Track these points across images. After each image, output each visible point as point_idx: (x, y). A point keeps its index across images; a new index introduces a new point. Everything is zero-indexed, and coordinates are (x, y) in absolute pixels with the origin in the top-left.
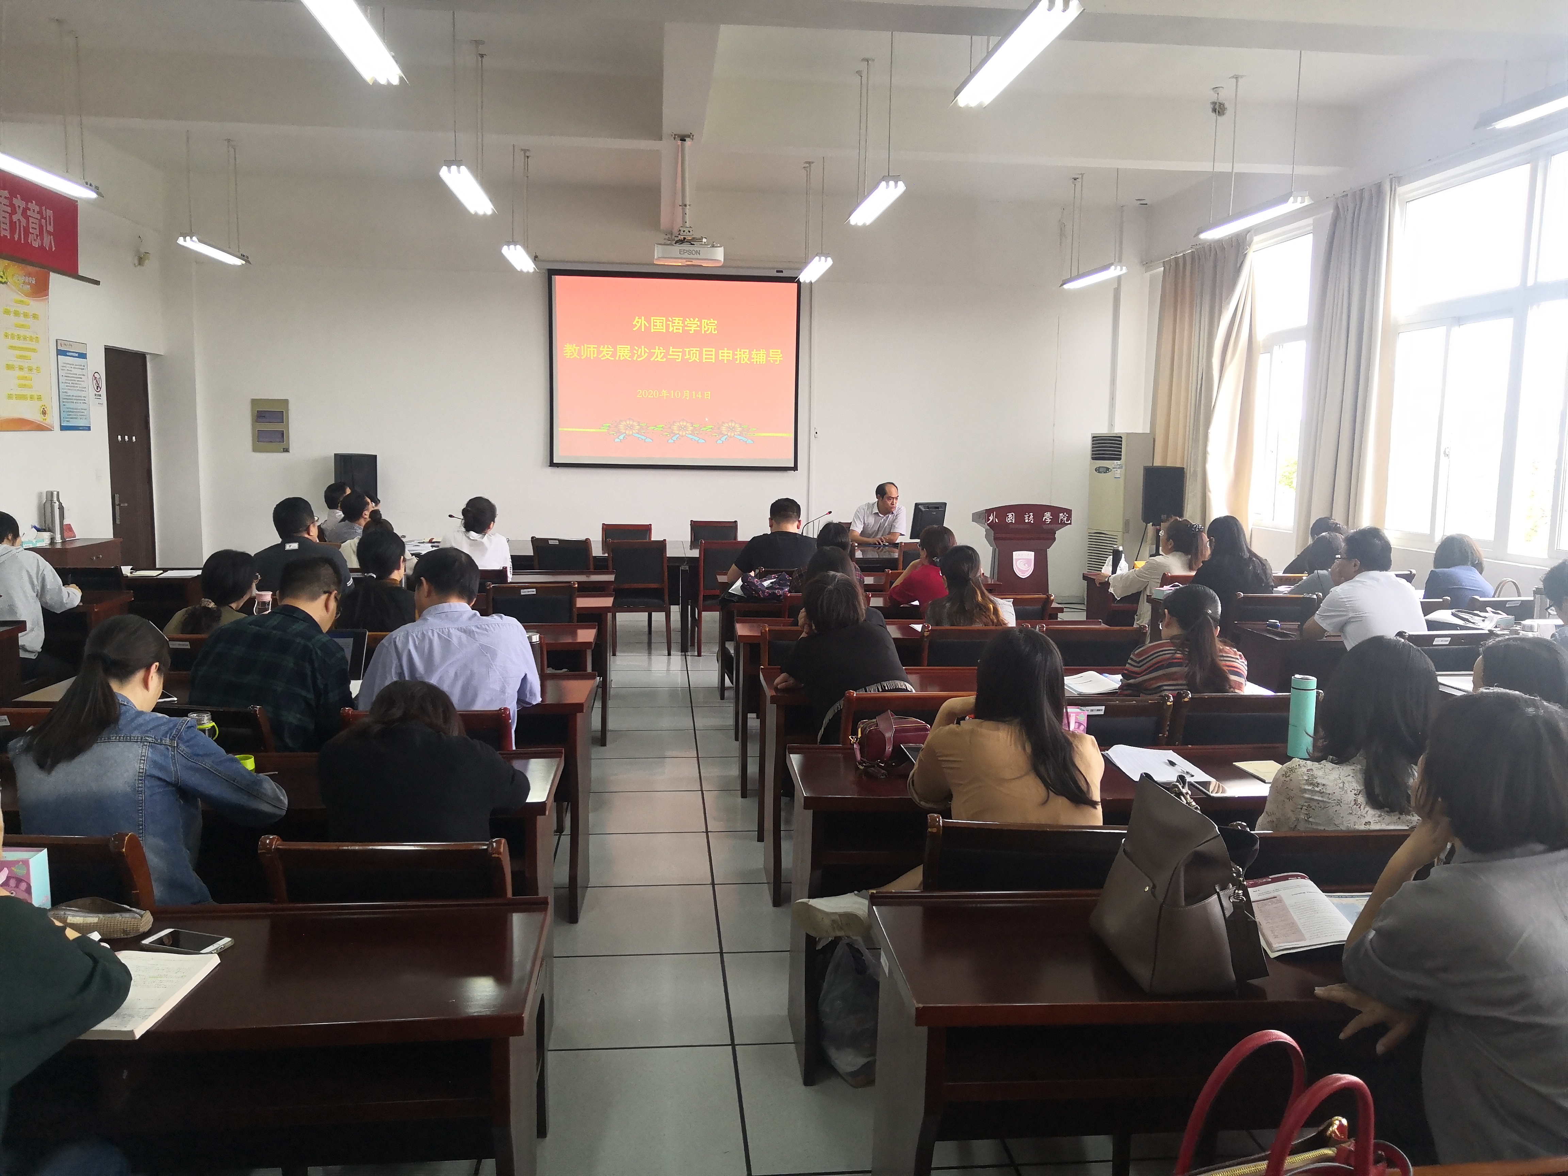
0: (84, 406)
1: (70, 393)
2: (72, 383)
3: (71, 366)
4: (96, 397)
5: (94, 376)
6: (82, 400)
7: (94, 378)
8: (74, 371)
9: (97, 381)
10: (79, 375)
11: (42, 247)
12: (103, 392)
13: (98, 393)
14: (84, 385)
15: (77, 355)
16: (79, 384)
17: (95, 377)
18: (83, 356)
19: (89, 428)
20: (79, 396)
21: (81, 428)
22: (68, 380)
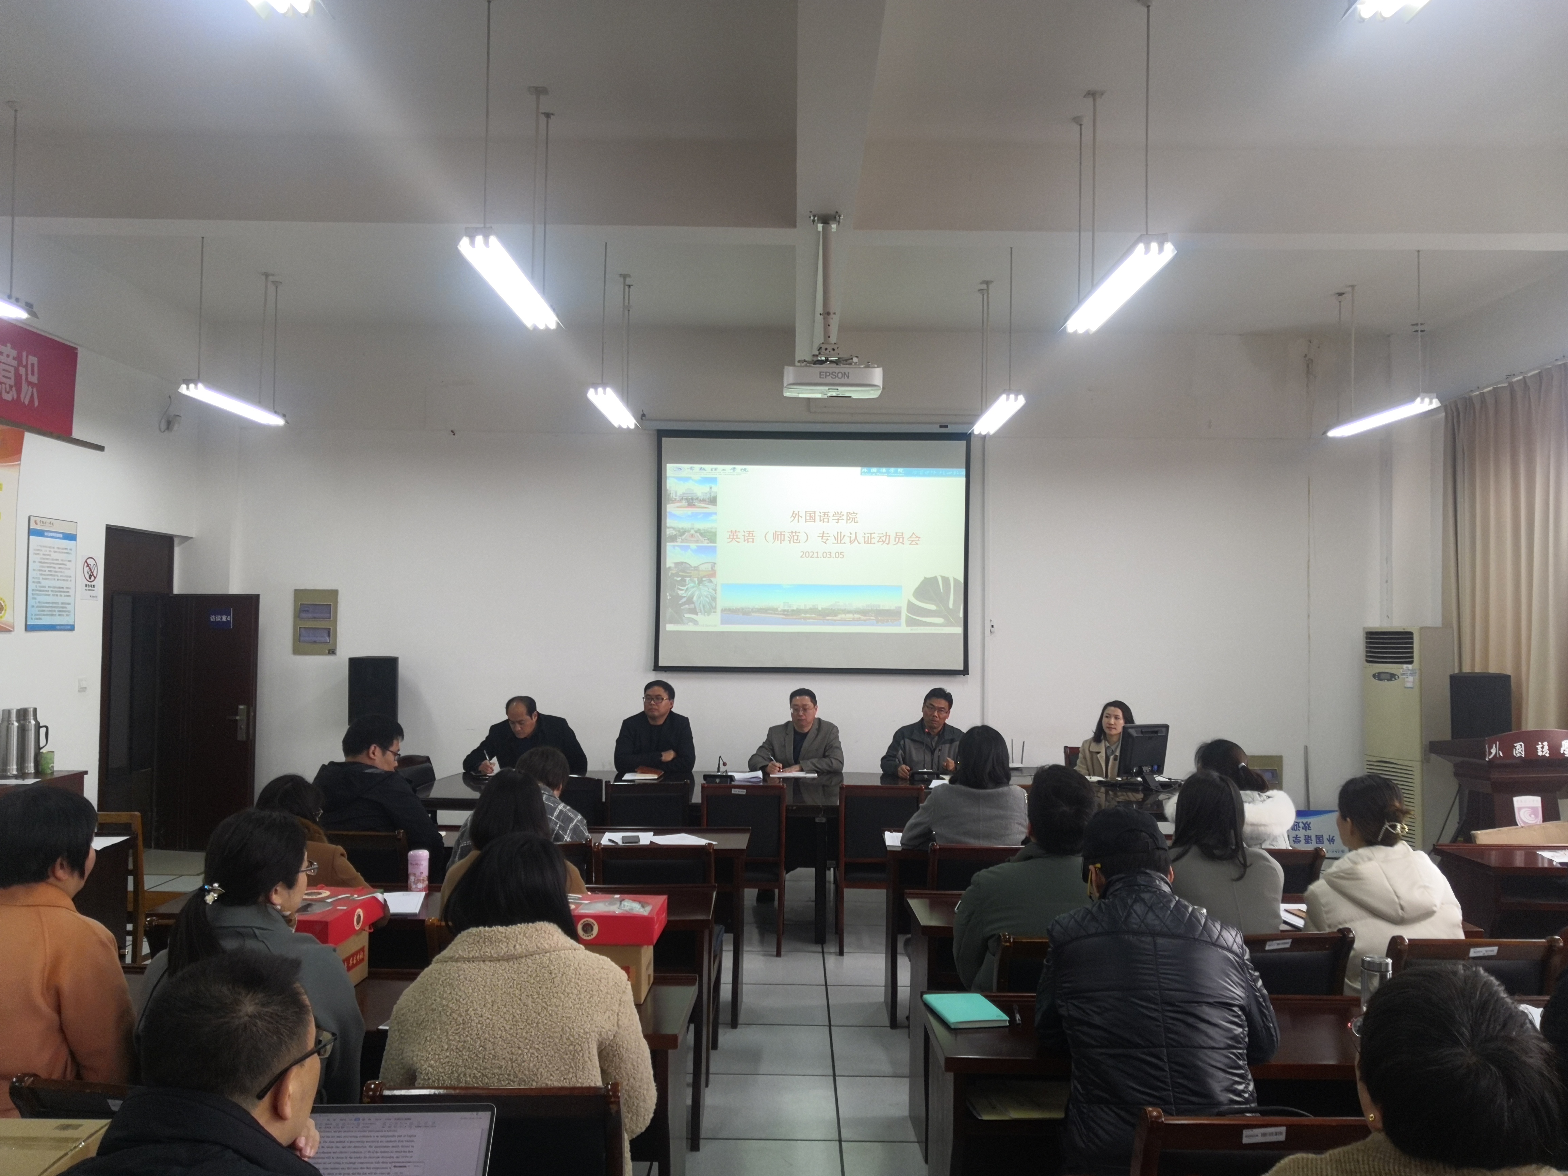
0: (67, 600)
1: (44, 583)
2: (50, 571)
3: (50, 549)
4: (87, 588)
5: (86, 562)
6: (64, 592)
7: (86, 564)
8: (54, 556)
9: (90, 568)
10: (62, 560)
11: (17, 401)
12: (100, 582)
13: (90, 584)
14: (67, 573)
15: (61, 536)
16: (61, 572)
17: (88, 565)
18: (72, 537)
19: (72, 628)
20: (59, 588)
21: (58, 627)
22: (43, 567)
